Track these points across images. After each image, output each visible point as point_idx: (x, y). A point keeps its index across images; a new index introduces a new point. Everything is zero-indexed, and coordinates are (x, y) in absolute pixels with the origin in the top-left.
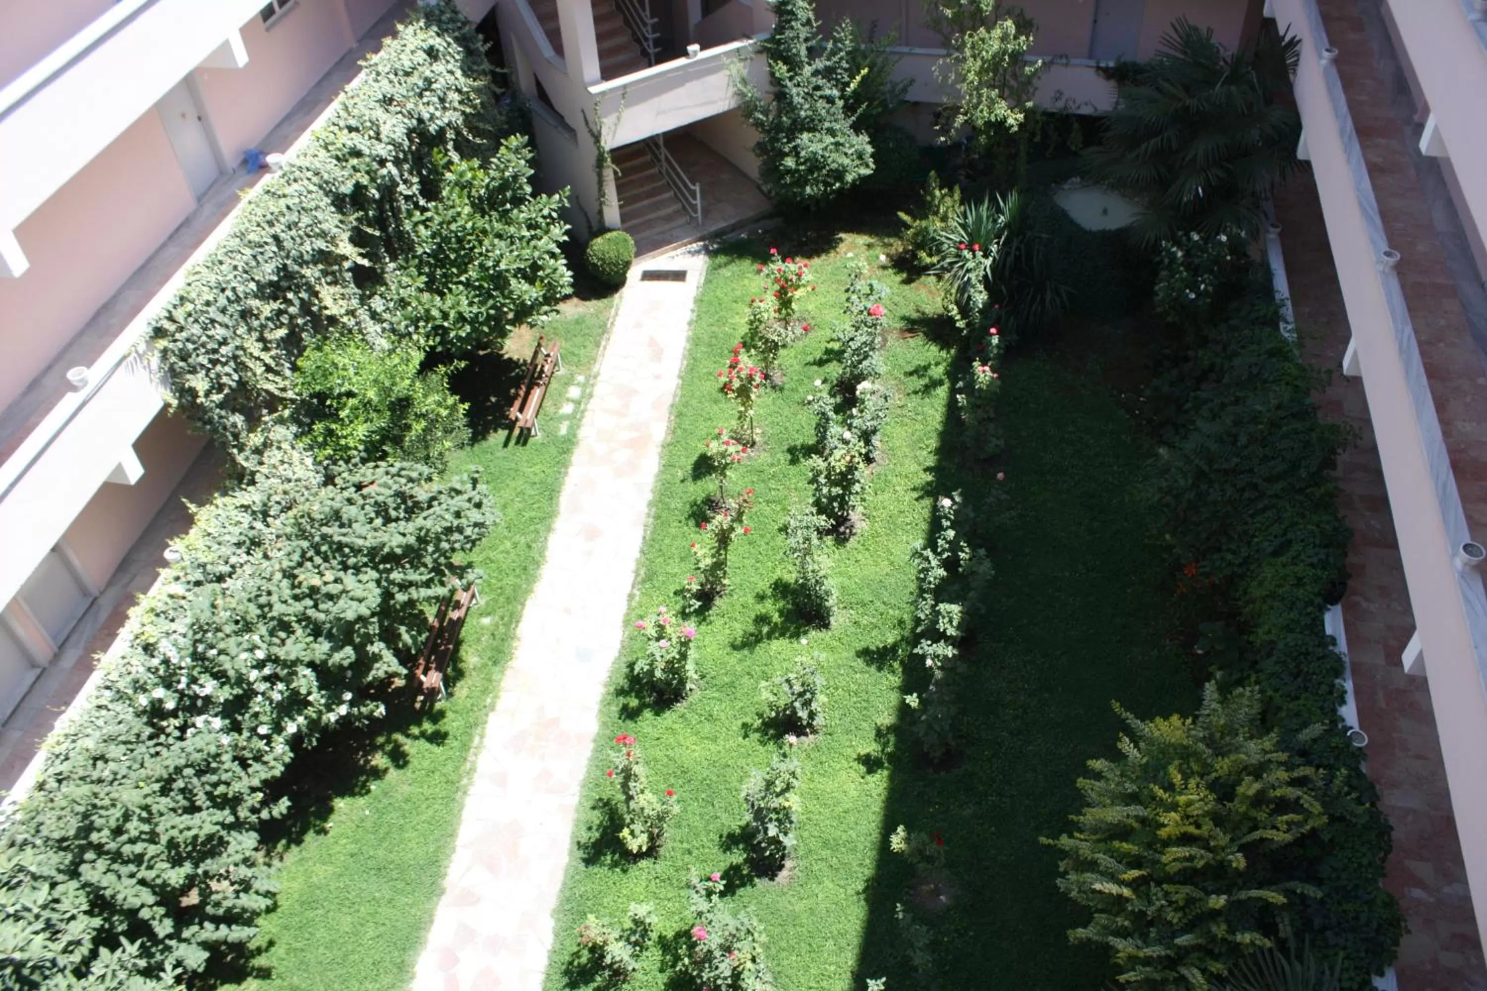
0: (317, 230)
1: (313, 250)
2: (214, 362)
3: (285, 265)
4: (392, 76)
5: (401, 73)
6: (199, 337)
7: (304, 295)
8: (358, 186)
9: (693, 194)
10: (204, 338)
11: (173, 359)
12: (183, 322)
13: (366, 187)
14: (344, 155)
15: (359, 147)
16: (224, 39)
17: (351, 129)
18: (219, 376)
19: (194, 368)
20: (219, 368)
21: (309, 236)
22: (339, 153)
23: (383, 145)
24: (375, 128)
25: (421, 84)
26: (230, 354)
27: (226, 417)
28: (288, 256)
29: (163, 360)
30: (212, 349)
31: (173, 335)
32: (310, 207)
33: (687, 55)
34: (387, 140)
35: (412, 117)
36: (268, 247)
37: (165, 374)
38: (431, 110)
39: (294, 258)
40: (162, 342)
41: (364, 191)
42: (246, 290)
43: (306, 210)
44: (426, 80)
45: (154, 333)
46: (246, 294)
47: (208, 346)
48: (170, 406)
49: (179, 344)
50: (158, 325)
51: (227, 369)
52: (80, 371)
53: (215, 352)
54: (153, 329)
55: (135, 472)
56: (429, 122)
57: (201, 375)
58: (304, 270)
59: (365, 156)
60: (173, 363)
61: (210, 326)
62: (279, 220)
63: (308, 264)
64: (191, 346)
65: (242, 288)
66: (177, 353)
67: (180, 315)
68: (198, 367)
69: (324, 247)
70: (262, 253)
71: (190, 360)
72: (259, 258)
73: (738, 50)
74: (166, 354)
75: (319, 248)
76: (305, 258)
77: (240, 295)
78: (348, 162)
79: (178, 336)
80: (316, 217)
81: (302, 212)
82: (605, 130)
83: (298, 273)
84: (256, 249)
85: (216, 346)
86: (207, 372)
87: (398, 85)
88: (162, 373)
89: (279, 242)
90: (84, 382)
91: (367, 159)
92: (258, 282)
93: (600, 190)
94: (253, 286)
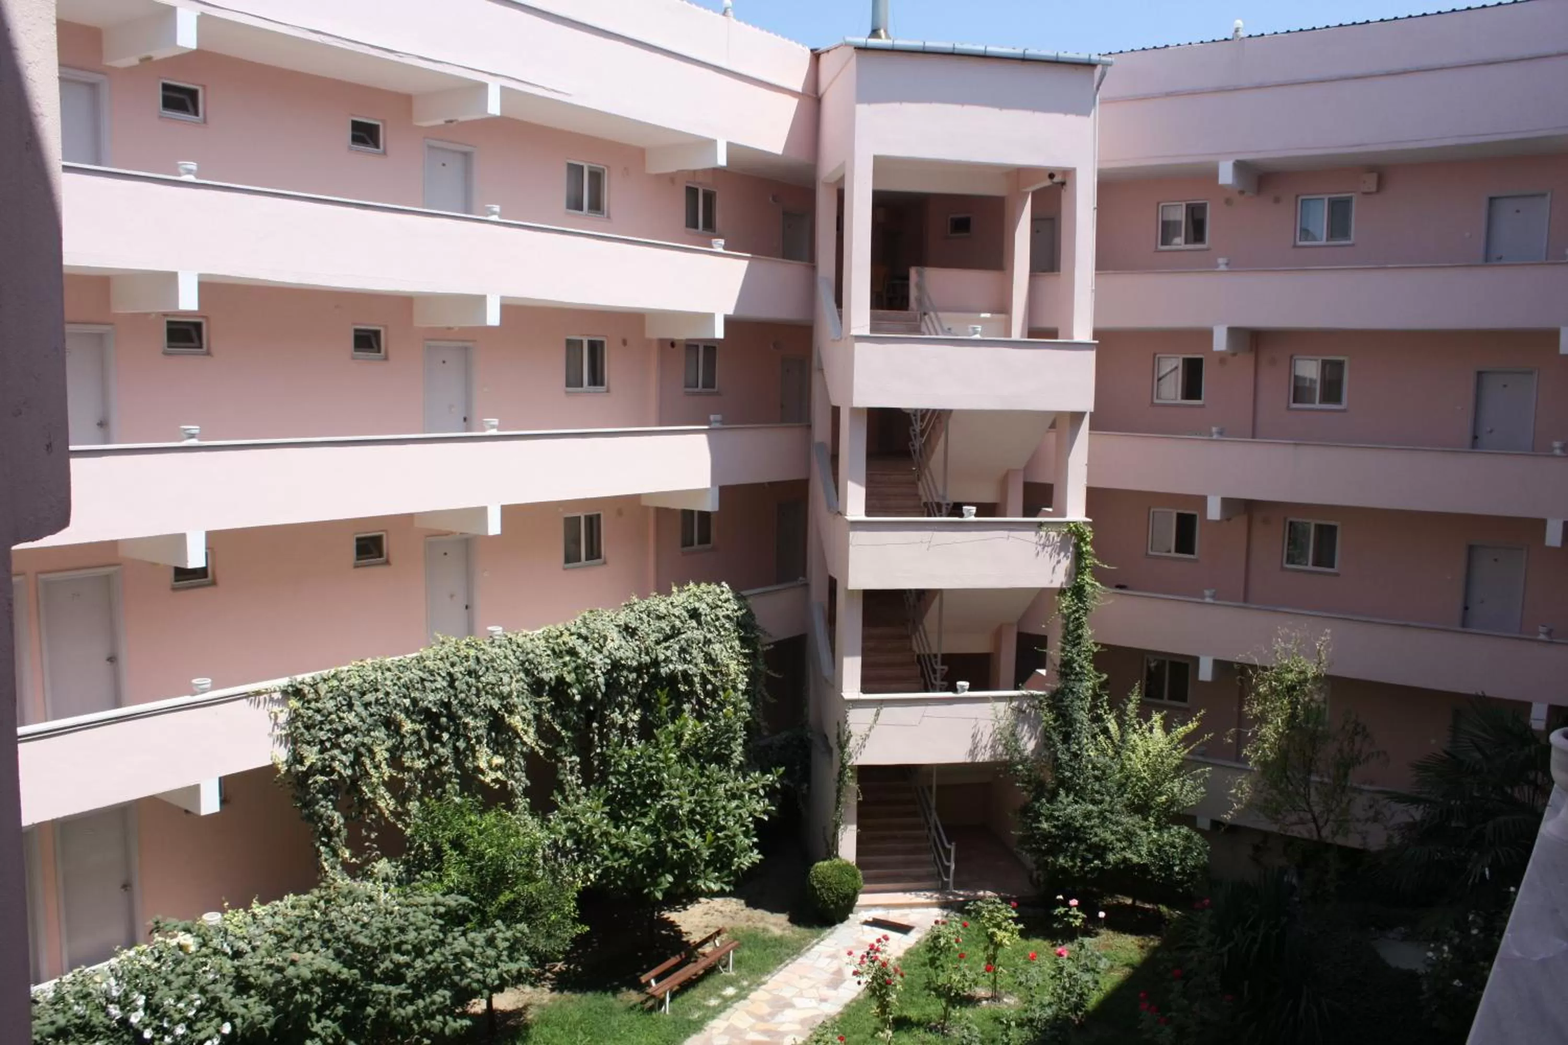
0: (497, 690)
1: (485, 705)
2: (336, 746)
3: (449, 703)
4: (644, 616)
6: (330, 713)
7: (461, 744)
8: (560, 680)
9: (948, 852)
10: (333, 716)
11: (299, 724)
12: (322, 694)
13: (570, 686)
14: (561, 652)
15: (579, 649)
16: (484, 505)
18: (333, 759)
19: (313, 740)
20: (336, 752)
21: (487, 693)
22: (556, 647)
23: (601, 656)
24: (601, 641)
25: (668, 629)
26: (353, 746)
27: (326, 808)
28: (456, 696)
29: (292, 721)
30: (336, 730)
31: (309, 702)
32: (500, 669)
33: (955, 690)
34: (607, 654)
35: (647, 654)
36: (439, 679)
37: (286, 736)
38: (669, 653)
39: (461, 702)
40: (294, 703)
41: (565, 687)
42: (399, 702)
43: (495, 670)
44: (673, 627)
45: (290, 689)
46: (397, 705)
47: (334, 726)
48: (278, 771)
49: (310, 713)
50: (300, 687)
51: (344, 758)
52: (207, 682)
53: (339, 734)
54: (292, 686)
55: (210, 804)
56: (663, 664)
57: (316, 749)
58: (468, 720)
59: (579, 658)
60: (297, 728)
61: (344, 708)
62: (462, 663)
63: (476, 716)
64: (319, 717)
65: (395, 697)
66: (305, 719)
67: (323, 688)
68: (317, 740)
69: (496, 707)
70: (431, 681)
71: (313, 731)
72: (427, 684)
73: (1011, 699)
74: (295, 717)
75: (491, 706)
76: (475, 709)
77: (391, 702)
78: (562, 658)
79: (313, 705)
80: (501, 679)
81: (491, 670)
82: (852, 743)
83: (460, 718)
84: (427, 674)
85: (341, 729)
86: (321, 752)
87: (646, 625)
88: (284, 732)
89: (452, 679)
90: (204, 691)
91: (579, 661)
92: (414, 702)
93: (837, 808)
94: (407, 702)
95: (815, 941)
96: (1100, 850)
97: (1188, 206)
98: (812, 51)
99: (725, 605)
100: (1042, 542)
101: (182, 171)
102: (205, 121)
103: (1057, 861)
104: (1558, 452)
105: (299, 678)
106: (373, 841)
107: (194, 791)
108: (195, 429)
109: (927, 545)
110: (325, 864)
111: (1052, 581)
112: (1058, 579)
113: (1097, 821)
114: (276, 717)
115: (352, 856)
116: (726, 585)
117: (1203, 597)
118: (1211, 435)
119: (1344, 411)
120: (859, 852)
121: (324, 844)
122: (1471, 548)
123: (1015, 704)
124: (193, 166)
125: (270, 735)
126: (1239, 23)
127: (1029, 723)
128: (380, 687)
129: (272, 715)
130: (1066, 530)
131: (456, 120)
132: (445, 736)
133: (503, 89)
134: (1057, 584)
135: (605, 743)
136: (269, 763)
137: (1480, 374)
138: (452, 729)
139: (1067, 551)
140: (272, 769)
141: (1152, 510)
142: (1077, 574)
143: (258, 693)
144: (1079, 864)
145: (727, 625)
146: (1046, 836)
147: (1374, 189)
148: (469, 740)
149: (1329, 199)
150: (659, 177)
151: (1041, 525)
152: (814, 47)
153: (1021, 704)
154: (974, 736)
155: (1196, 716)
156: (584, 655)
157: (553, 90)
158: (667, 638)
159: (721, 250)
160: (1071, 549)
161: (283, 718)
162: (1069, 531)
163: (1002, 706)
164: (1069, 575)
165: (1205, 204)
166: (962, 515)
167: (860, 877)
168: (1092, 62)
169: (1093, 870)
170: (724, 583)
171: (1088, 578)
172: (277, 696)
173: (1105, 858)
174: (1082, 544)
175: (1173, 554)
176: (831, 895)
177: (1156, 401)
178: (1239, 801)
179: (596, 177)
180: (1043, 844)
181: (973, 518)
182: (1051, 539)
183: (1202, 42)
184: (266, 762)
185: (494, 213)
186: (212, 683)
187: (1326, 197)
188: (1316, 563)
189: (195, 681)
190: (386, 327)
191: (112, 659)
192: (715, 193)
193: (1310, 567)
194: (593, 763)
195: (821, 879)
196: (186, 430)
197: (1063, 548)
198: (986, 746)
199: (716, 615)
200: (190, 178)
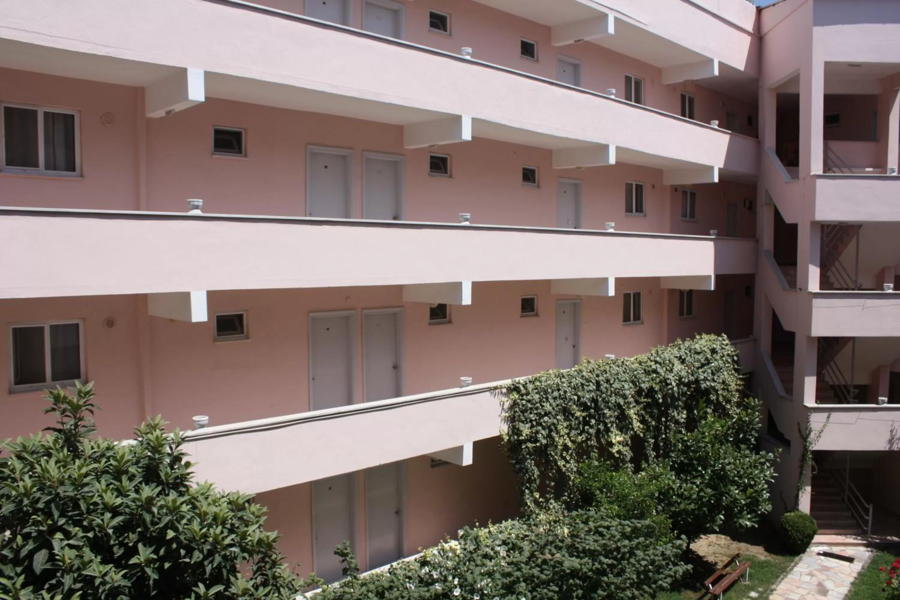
0: (621, 393)
1: (616, 402)
2: (540, 424)
3: (597, 400)
4: (687, 352)
5: (693, 352)
6: (537, 403)
7: (601, 427)
8: (651, 389)
10: (538, 405)
11: (517, 409)
12: (530, 390)
13: (656, 392)
14: (649, 371)
15: (658, 370)
16: (606, 276)
17: (656, 362)
18: (537, 432)
19: (526, 420)
20: (540, 428)
21: (616, 394)
22: (646, 368)
23: (672, 375)
24: (671, 365)
25: (703, 360)
26: (549, 424)
27: (530, 464)
28: (600, 396)
29: (512, 407)
30: (540, 414)
31: (522, 395)
32: (622, 379)
33: (877, 403)
34: (676, 373)
35: (693, 375)
36: (591, 384)
37: (509, 416)
38: (706, 375)
39: (604, 399)
40: (516, 396)
41: (654, 393)
42: (571, 397)
43: (619, 380)
44: (707, 359)
45: (512, 387)
46: (571, 399)
47: (539, 411)
48: (503, 440)
49: (524, 402)
50: (517, 385)
51: (543, 432)
52: (469, 379)
53: (541, 416)
54: (513, 385)
55: (468, 459)
56: (702, 382)
57: (528, 425)
58: (606, 411)
59: (661, 375)
60: (515, 412)
61: (544, 400)
62: (602, 374)
63: (610, 409)
64: (529, 405)
65: (569, 394)
66: (520, 407)
67: (530, 387)
68: (528, 420)
69: (622, 403)
70: (586, 385)
71: (526, 414)
72: (585, 387)
74: (515, 404)
75: (619, 403)
76: (610, 404)
77: (568, 397)
78: (650, 375)
79: (525, 397)
80: (624, 386)
81: (617, 380)
82: (812, 435)
83: (602, 410)
84: (585, 381)
85: (543, 413)
86: (532, 427)
87: (689, 357)
88: (507, 415)
89: (598, 384)
90: (468, 385)
91: (661, 377)
92: (579, 398)
93: (800, 478)
94: (576, 397)
95: (793, 564)
98: (757, 8)
99: (727, 347)
101: (464, 54)
102: (450, 35)
105: (517, 379)
106: (551, 487)
107: (459, 450)
108: (468, 216)
109: (862, 307)
110: (528, 501)
114: (503, 404)
115: (540, 497)
116: (725, 336)
120: (812, 509)
121: (527, 488)
124: (470, 50)
125: (500, 416)
128: (561, 388)
129: (502, 403)
131: (583, 40)
132: (593, 422)
133: (616, 19)
135: (668, 431)
136: (498, 434)
138: (597, 417)
140: (499, 438)
143: (496, 388)
145: (729, 360)
148: (605, 424)
150: (669, 86)
152: (758, 5)
154: (891, 431)
156: (663, 374)
157: (639, 21)
158: (703, 366)
159: (716, 127)
161: (507, 405)
166: (883, 289)
167: (816, 523)
170: (723, 334)
172: (504, 390)
176: (799, 534)
179: (638, 84)
181: (891, 291)
184: (496, 434)
185: (612, 94)
186: (472, 380)
189: (462, 378)
190: (538, 168)
191: (395, 367)
192: (694, 99)
194: (659, 445)
195: (791, 524)
196: (463, 216)
199: (723, 354)
200: (468, 57)
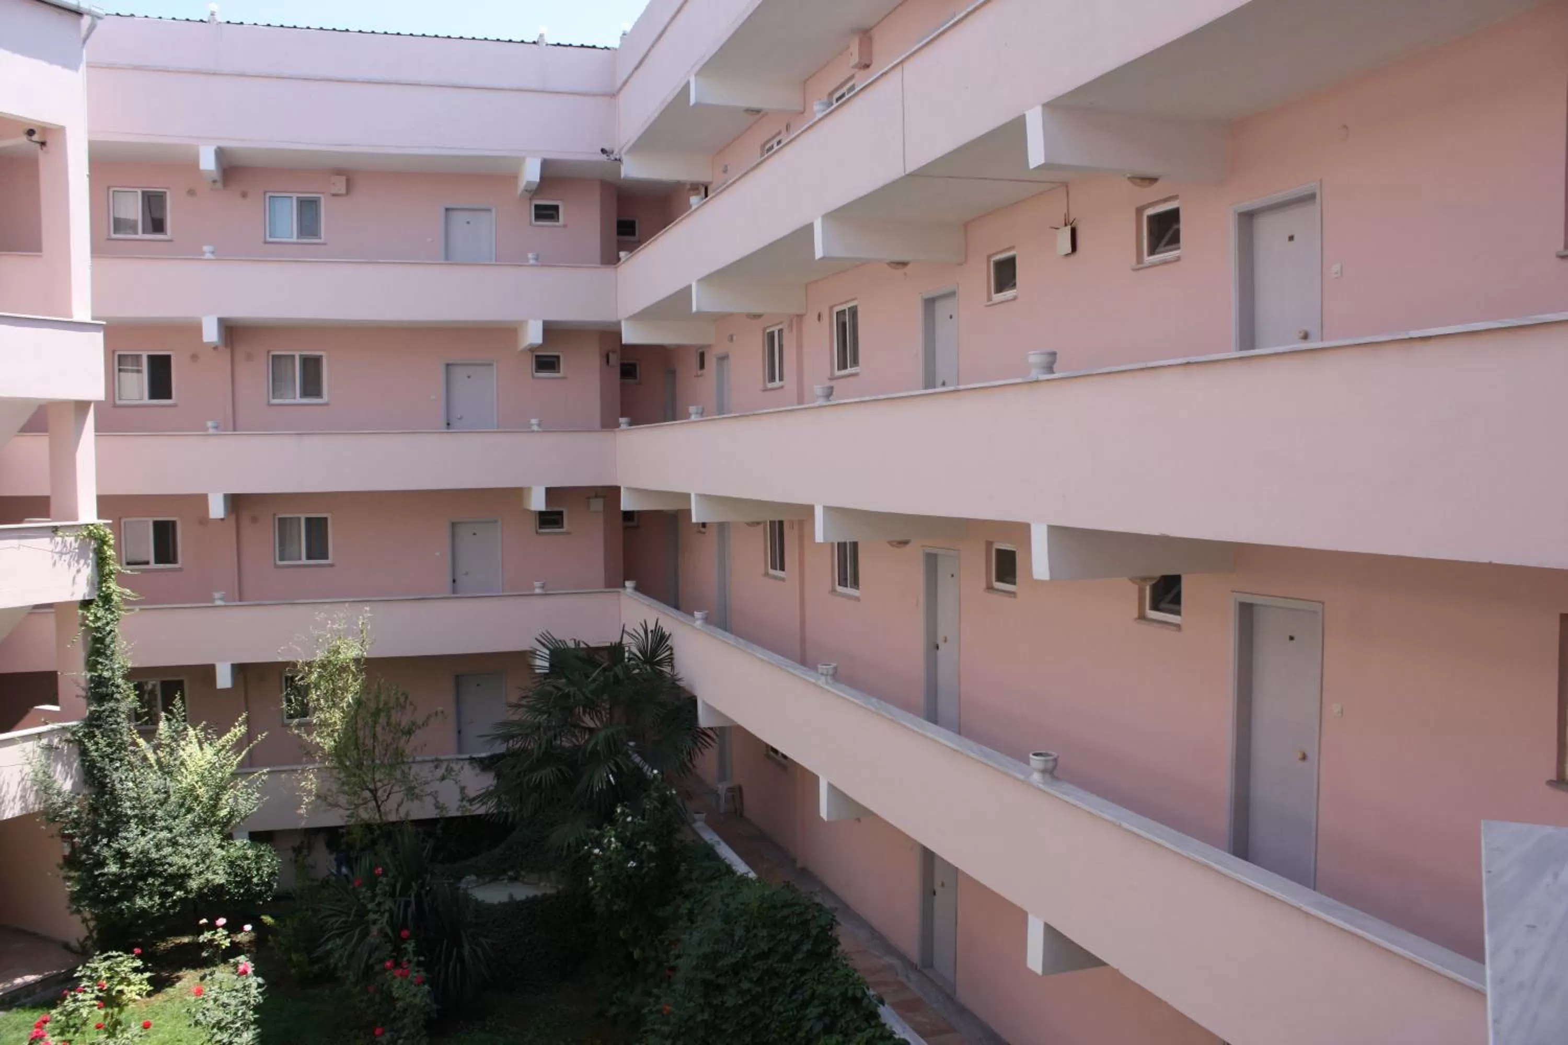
73: (40, 736)
96: (180, 879)
97: (144, 193)
100: (57, 550)
103: (134, 904)
104: (535, 428)
111: (73, 594)
112: (81, 591)
113: (170, 849)
117: (213, 600)
118: (207, 429)
119: (326, 404)
122: (454, 525)
123: (45, 741)
126: (214, 7)
127: (63, 762)
130: (85, 533)
134: (79, 597)
137: (448, 365)
139: (87, 558)
141: (123, 521)
142: (100, 583)
144: (158, 901)
146: (115, 881)
147: (343, 191)
149: (298, 198)
151: (55, 529)
153: (51, 741)
155: (237, 721)
160: (91, 555)
162: (89, 534)
163: (30, 745)
164: (91, 583)
165: (165, 193)
168: (81, 11)
169: (175, 903)
171: (113, 586)
173: (186, 887)
174: (106, 548)
175: (153, 565)
177: (118, 402)
178: (309, 792)
180: (113, 891)
182: (68, 545)
183: (174, 19)
187: (295, 196)
188: (309, 557)
193: (304, 561)
197: (82, 555)
198: (15, 797)
